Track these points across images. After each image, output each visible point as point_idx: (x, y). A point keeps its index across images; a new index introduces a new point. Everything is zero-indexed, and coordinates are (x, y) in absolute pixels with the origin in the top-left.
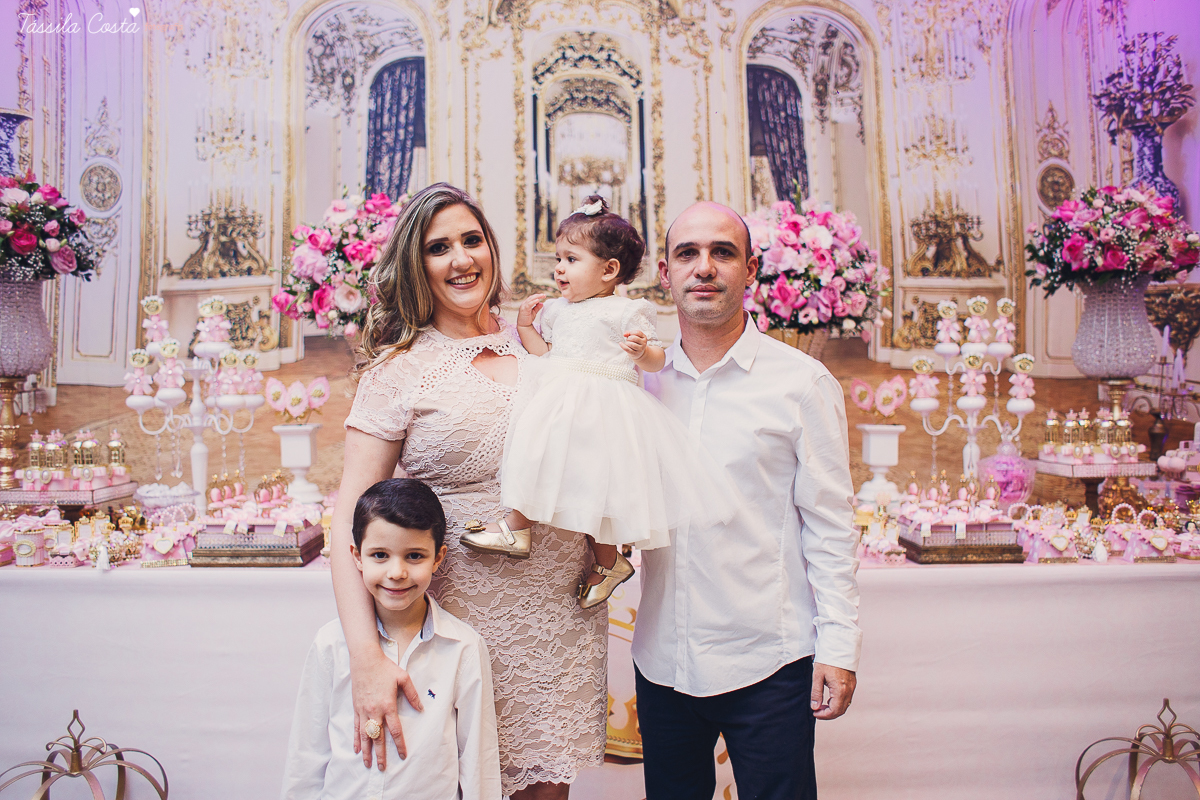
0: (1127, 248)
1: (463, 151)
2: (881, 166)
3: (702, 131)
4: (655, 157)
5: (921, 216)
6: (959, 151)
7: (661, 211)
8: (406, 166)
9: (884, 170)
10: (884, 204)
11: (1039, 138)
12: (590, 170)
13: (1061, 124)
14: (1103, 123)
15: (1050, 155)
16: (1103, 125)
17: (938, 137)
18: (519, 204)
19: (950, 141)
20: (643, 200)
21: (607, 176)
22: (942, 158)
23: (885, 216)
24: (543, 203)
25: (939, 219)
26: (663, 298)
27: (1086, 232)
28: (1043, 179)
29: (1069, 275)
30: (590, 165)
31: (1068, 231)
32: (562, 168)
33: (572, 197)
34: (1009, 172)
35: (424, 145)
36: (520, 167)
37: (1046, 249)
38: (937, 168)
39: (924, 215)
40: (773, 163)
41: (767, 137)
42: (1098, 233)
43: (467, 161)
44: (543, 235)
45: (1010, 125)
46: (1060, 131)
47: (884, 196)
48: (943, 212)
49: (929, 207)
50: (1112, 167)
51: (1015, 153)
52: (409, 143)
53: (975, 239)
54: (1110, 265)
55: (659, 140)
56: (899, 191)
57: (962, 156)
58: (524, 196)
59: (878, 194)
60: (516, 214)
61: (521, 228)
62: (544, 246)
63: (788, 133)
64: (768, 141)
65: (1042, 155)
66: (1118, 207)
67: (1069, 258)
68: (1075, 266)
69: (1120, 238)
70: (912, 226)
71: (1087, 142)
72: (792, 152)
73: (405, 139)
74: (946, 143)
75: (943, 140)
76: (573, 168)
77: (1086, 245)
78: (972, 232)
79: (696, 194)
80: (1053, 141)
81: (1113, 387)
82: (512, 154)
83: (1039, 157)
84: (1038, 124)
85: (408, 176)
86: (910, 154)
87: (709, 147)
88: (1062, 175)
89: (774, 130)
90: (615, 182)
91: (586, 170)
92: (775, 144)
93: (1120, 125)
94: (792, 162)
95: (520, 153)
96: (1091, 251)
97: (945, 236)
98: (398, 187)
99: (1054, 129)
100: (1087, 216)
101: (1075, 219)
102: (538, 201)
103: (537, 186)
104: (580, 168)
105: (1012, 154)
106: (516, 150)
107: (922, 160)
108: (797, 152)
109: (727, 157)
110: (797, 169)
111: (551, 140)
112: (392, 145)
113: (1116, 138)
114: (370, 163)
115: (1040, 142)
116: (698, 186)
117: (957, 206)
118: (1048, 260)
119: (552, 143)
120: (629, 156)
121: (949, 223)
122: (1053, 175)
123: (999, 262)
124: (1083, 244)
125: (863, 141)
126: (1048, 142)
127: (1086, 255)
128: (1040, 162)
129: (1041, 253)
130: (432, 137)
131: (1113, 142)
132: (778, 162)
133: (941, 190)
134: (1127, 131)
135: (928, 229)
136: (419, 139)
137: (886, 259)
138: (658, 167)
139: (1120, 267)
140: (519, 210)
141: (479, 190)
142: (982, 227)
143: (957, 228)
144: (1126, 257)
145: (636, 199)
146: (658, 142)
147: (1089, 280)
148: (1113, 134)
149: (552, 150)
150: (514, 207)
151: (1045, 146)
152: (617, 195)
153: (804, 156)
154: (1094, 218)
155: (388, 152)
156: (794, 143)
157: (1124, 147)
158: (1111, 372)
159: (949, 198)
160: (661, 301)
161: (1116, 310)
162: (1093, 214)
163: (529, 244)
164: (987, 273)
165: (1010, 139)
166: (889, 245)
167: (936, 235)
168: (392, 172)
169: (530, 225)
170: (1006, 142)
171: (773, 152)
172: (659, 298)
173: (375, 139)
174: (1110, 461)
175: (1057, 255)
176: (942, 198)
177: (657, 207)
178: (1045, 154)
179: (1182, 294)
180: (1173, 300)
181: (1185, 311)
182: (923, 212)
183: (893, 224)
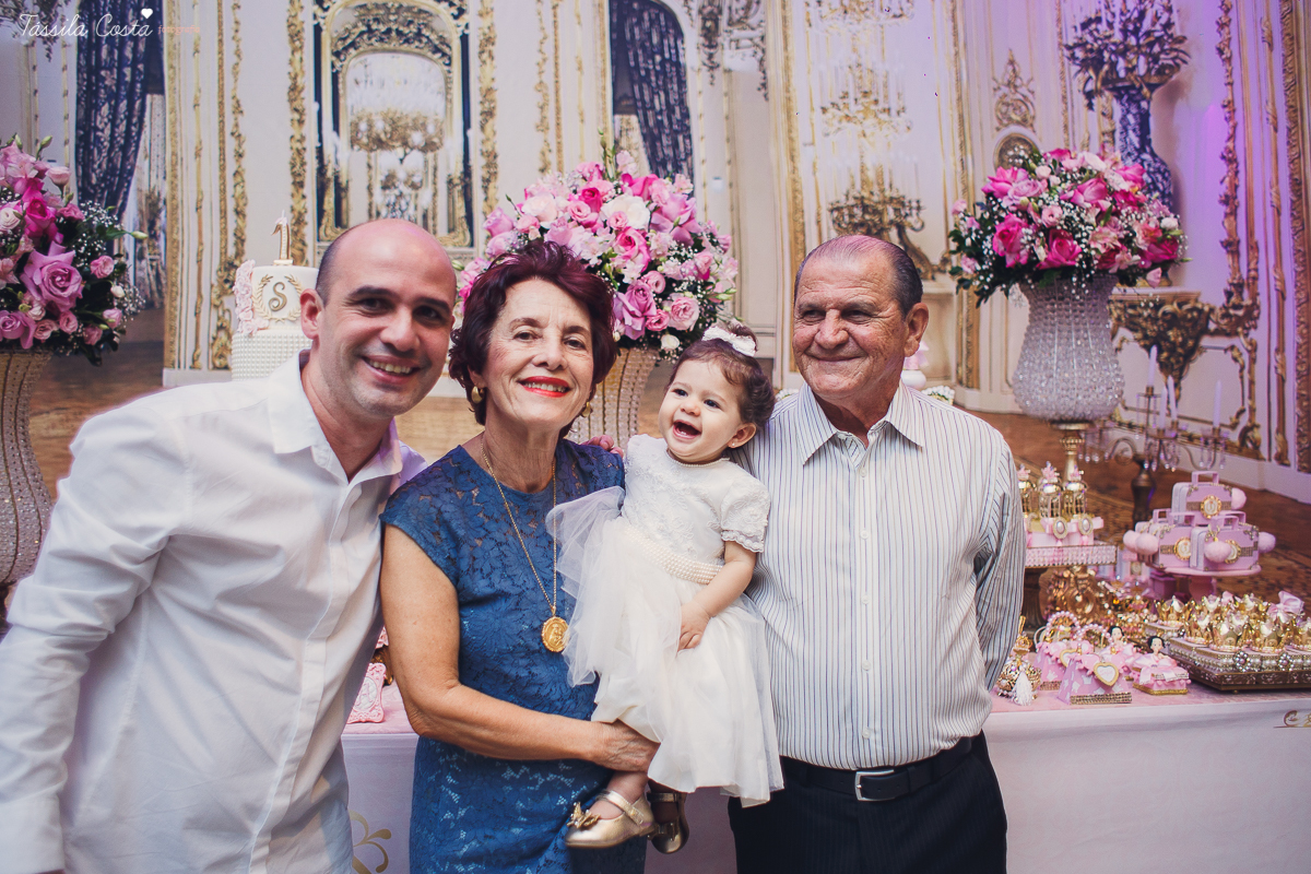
0: (1078, 236)
1: (216, 100)
2: (790, 131)
3: (549, 79)
4: (482, 114)
5: (844, 198)
6: (893, 112)
7: (491, 185)
8: (136, 120)
9: (794, 135)
10: (794, 181)
11: (997, 98)
12: (394, 129)
13: (1025, 82)
14: (1078, 81)
15: (1010, 119)
16: (1077, 85)
17: (866, 94)
18: (293, 174)
19: (881, 99)
20: (467, 172)
21: (417, 138)
22: (870, 121)
23: (795, 198)
24: (330, 174)
25: (866, 202)
27: (1023, 211)
28: (1002, 152)
29: (1003, 274)
30: (394, 123)
31: (1000, 208)
32: (355, 126)
33: (369, 166)
34: (958, 142)
35: (161, 91)
36: (296, 124)
37: (974, 236)
38: (864, 135)
39: (847, 196)
40: (644, 124)
41: (636, 88)
42: (1040, 212)
43: (222, 115)
44: (329, 218)
45: (959, 80)
46: (1023, 90)
47: (794, 170)
48: (872, 193)
49: (853, 185)
50: (1089, 138)
51: (966, 116)
52: (139, 85)
53: (913, 229)
54: (1057, 259)
55: (490, 90)
56: (814, 165)
57: (898, 119)
58: (303, 164)
59: (786, 167)
60: (290, 189)
61: (298, 208)
62: (329, 232)
63: (665, 83)
64: (638, 95)
65: (1000, 121)
66: (1069, 177)
67: (1002, 248)
68: (1009, 259)
69: (1069, 220)
70: (832, 211)
71: (1057, 106)
72: (670, 110)
73: (134, 81)
74: (876, 102)
75: (872, 98)
76: (370, 126)
77: (1024, 230)
78: (909, 219)
79: (541, 165)
80: (1014, 103)
81: (1067, 434)
82: (287, 105)
83: (996, 124)
84: (994, 79)
85: (139, 134)
86: (829, 115)
87: (557, 101)
88: (1027, 148)
89: (646, 79)
90: (429, 146)
91: (388, 129)
92: (647, 98)
93: (1099, 84)
94: (671, 123)
95: (295, 104)
96: (1030, 238)
97: (875, 225)
98: (125, 149)
99: (1015, 87)
100: (1026, 189)
101: (1010, 194)
102: (321, 170)
103: (320, 151)
104: (380, 126)
105: (961, 117)
106: (291, 101)
107: (844, 123)
108: (677, 109)
109: (581, 114)
110: (677, 132)
111: (340, 86)
112: (114, 88)
113: (1094, 101)
114: (82, 113)
115: (998, 103)
116: (543, 154)
117: (891, 186)
118: (976, 253)
119: (341, 92)
120: (448, 111)
121: (880, 207)
122: (1013, 148)
123: (944, 260)
124: (1019, 230)
125: (766, 96)
126: (1008, 105)
127: (1025, 245)
128: (998, 129)
129: (968, 242)
130: (172, 79)
131: (1090, 106)
132: (651, 123)
133: (869, 165)
134: (1107, 93)
135: (852, 216)
136: (155, 82)
137: (797, 253)
138: (488, 127)
139: (1069, 262)
140: (294, 183)
141: (241, 156)
142: (923, 214)
143: (890, 215)
144: (1078, 248)
145: (457, 169)
146: (488, 92)
147: (1030, 281)
148: (1089, 95)
149: (342, 101)
150: (290, 179)
151: (1004, 109)
152: (431, 164)
153: (686, 115)
154: (1035, 192)
155: (108, 100)
156: (673, 97)
157: (1103, 114)
158: (1063, 413)
159: (880, 175)
161: (1069, 324)
162: (1035, 186)
163: (309, 231)
164: (930, 275)
165: (960, 99)
166: (801, 238)
167: (861, 224)
168: (114, 126)
169: (311, 203)
170: (955, 103)
171: (645, 110)
173: (89, 80)
174: (1053, 543)
175: (987, 244)
176: (871, 175)
177: (486, 181)
178: (1004, 120)
179: (1175, 305)
180: (1164, 313)
181: (1179, 328)
182: (845, 192)
183: (805, 208)
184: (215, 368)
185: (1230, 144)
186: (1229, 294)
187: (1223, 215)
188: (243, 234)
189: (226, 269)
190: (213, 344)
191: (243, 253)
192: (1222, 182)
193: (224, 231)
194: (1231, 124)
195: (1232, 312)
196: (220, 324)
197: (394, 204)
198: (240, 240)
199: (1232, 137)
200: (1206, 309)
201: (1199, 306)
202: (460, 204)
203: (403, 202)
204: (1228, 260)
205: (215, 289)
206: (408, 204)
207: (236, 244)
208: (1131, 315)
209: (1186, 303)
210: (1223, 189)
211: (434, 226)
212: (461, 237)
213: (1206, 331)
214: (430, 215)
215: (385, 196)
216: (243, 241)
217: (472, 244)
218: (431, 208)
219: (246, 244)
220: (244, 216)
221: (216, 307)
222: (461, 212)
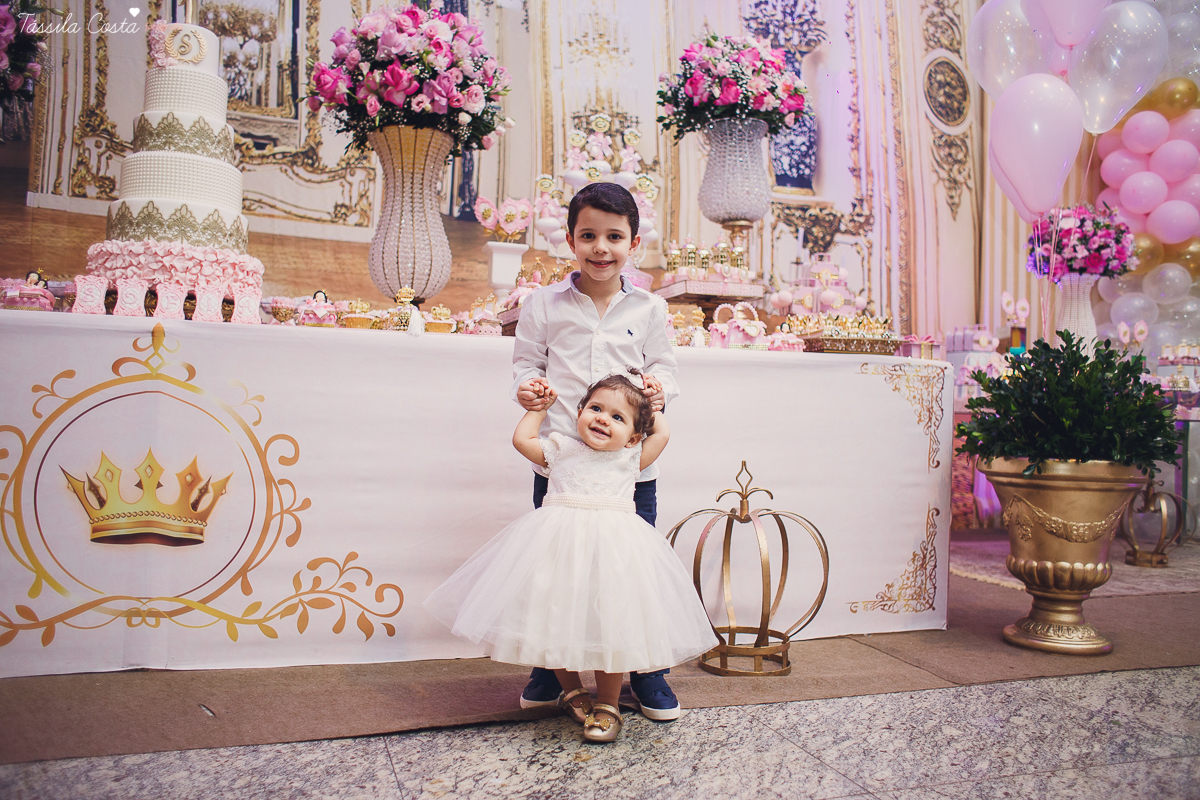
0: (740, 83)
2: (544, 56)
4: (308, 17)
5: (582, 109)
6: (621, 51)
9: (547, 60)
10: (547, 94)
12: (236, 21)
17: (601, 35)
19: (612, 41)
20: (294, 61)
21: (255, 30)
22: (604, 55)
23: (547, 106)
26: (312, 165)
27: (705, 67)
29: (692, 112)
30: (236, 16)
31: (691, 67)
32: (203, 14)
37: (673, 91)
38: (599, 66)
39: (585, 108)
42: (716, 67)
47: (547, 85)
48: (604, 108)
49: (590, 101)
54: (727, 98)
56: (562, 84)
57: (624, 56)
59: (540, 83)
67: (691, 93)
68: (696, 99)
69: (734, 72)
70: (574, 118)
74: (608, 42)
75: (606, 39)
76: (216, 15)
77: (706, 79)
86: (573, 48)
90: (264, 38)
91: (231, 20)
96: (710, 83)
101: (697, 58)
104: (224, 17)
105: (670, 61)
107: (585, 55)
117: (617, 104)
118: (674, 101)
120: (281, 12)
121: (609, 119)
123: (656, 162)
125: (527, 29)
127: (705, 89)
129: (669, 95)
133: (602, 87)
137: (547, 147)
138: (313, 28)
139: (735, 101)
143: (617, 126)
144: (740, 91)
145: (286, 58)
147: (709, 117)
152: (265, 51)
159: (610, 96)
160: (310, 169)
165: (668, 46)
166: (550, 137)
172: (308, 164)
175: (682, 92)
176: (603, 95)
177: (309, 69)
179: (818, 210)
180: (810, 215)
181: (821, 226)
182: (583, 105)
183: (554, 114)
184: (75, 195)
185: (854, 100)
186: (854, 206)
187: (849, 149)
188: (104, 89)
189: (87, 116)
190: (73, 176)
191: (104, 104)
192: (849, 125)
193: (87, 85)
194: (855, 86)
195: (856, 218)
196: (80, 159)
197: (234, 79)
198: (101, 93)
199: (856, 95)
200: (839, 215)
201: (834, 212)
202: (288, 84)
203: (241, 79)
204: (854, 180)
205: (77, 131)
206: (245, 80)
207: (97, 96)
208: (788, 215)
209: (825, 209)
210: (851, 131)
211: (267, 99)
212: (288, 110)
213: (838, 230)
214: (263, 91)
215: (227, 72)
216: (104, 95)
217: (296, 117)
218: (264, 85)
219: (106, 98)
220: (106, 75)
221: (78, 145)
222: (288, 91)
